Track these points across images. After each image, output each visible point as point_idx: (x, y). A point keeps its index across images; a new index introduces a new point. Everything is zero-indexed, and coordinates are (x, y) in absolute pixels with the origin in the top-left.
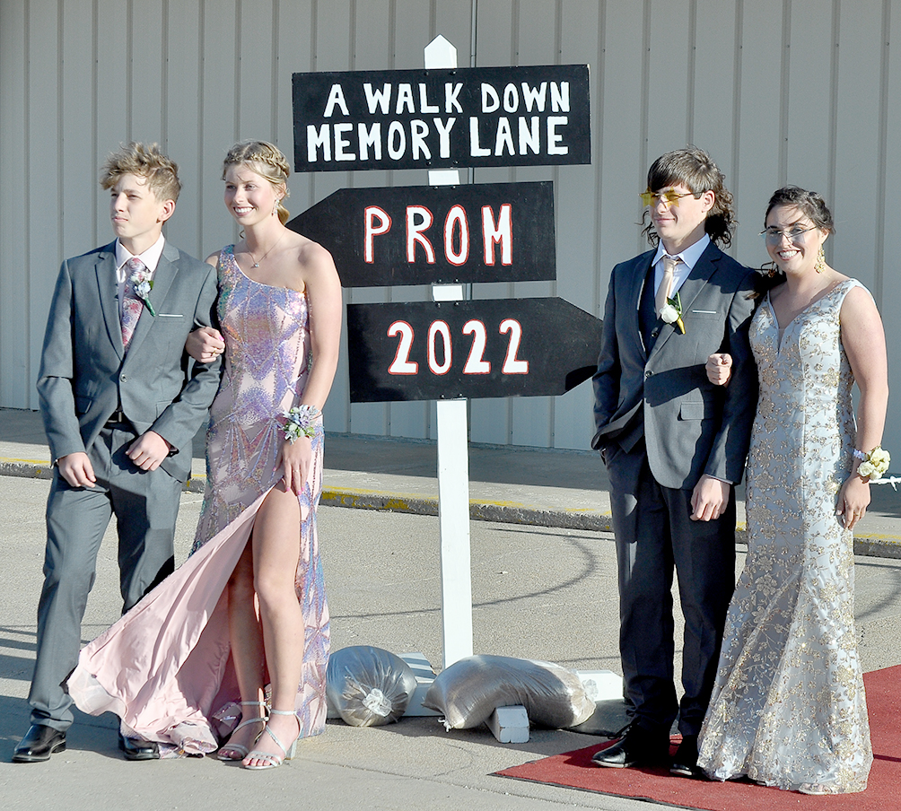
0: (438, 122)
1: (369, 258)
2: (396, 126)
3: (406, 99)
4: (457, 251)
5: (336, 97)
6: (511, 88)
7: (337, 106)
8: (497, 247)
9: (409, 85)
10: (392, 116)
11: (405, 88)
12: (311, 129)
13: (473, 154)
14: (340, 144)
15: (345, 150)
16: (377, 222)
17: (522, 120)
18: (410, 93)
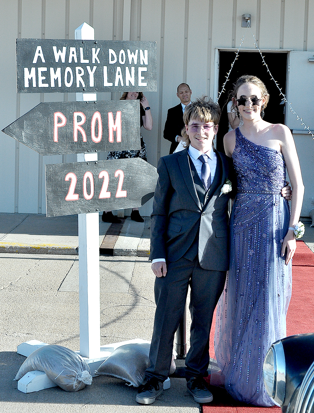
0: (88, 68)
1: (56, 140)
2: (68, 69)
3: (73, 55)
4: (97, 135)
5: (39, 53)
6: (122, 52)
7: (39, 57)
8: (115, 133)
9: (74, 48)
10: (67, 64)
11: (73, 49)
12: (26, 70)
13: (105, 85)
14: (41, 78)
15: (43, 82)
16: (60, 121)
17: (127, 68)
18: (75, 52)
